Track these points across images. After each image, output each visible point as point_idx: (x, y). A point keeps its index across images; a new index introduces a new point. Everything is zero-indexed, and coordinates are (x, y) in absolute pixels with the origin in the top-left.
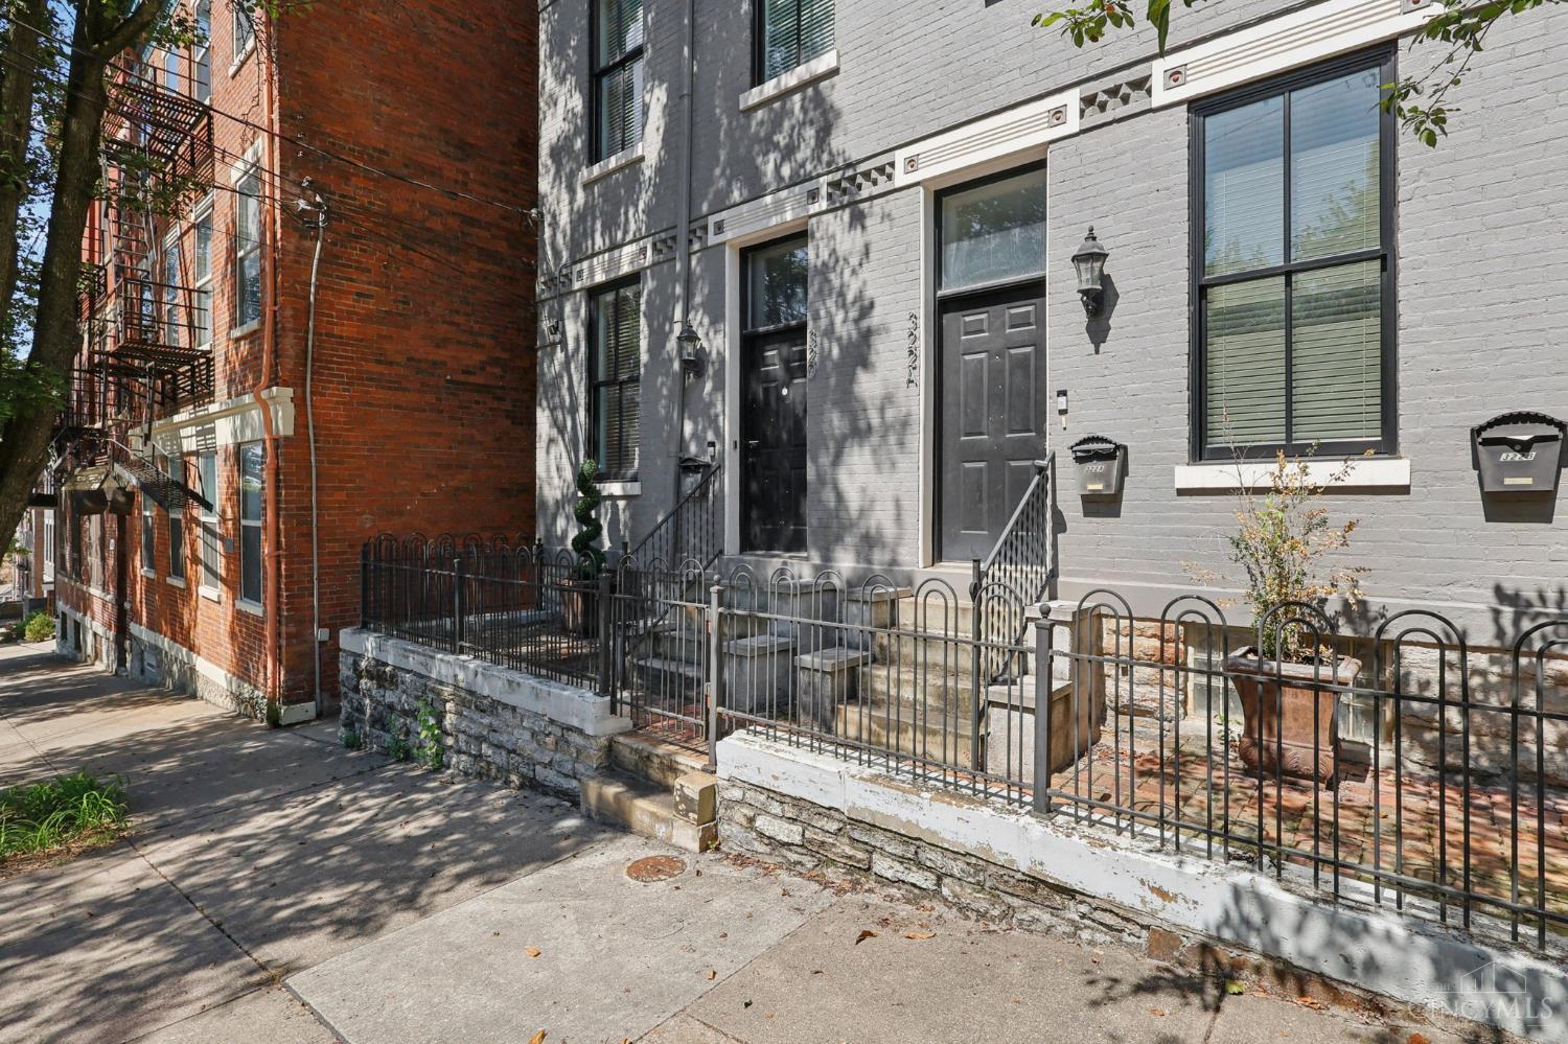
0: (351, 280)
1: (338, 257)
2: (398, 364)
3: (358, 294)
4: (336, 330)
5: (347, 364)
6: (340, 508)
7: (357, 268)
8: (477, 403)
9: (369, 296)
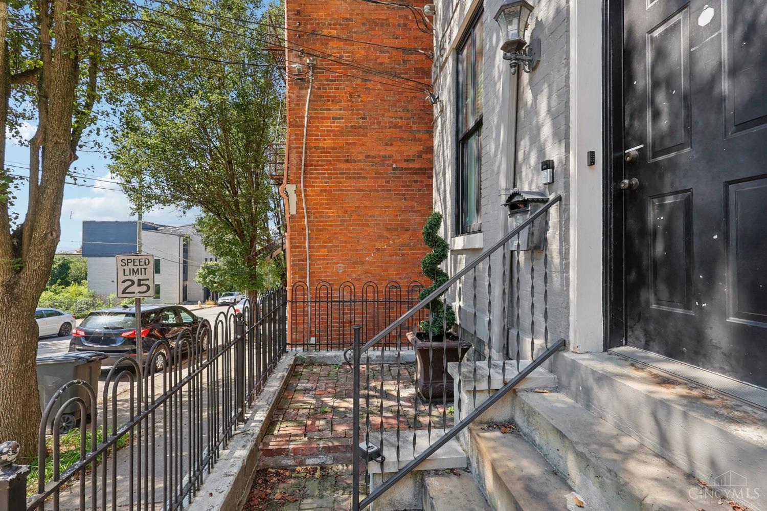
0: (329, 110)
1: (322, 97)
2: (360, 161)
3: (333, 118)
4: (321, 144)
5: (327, 165)
6: (324, 260)
7: (332, 101)
8: (416, 182)
9: (339, 118)
